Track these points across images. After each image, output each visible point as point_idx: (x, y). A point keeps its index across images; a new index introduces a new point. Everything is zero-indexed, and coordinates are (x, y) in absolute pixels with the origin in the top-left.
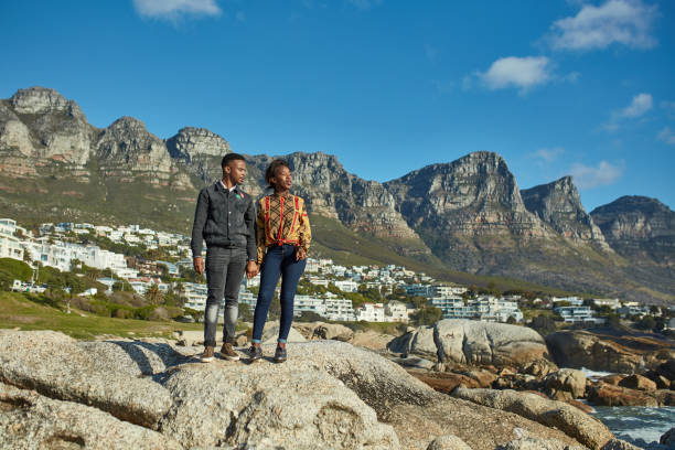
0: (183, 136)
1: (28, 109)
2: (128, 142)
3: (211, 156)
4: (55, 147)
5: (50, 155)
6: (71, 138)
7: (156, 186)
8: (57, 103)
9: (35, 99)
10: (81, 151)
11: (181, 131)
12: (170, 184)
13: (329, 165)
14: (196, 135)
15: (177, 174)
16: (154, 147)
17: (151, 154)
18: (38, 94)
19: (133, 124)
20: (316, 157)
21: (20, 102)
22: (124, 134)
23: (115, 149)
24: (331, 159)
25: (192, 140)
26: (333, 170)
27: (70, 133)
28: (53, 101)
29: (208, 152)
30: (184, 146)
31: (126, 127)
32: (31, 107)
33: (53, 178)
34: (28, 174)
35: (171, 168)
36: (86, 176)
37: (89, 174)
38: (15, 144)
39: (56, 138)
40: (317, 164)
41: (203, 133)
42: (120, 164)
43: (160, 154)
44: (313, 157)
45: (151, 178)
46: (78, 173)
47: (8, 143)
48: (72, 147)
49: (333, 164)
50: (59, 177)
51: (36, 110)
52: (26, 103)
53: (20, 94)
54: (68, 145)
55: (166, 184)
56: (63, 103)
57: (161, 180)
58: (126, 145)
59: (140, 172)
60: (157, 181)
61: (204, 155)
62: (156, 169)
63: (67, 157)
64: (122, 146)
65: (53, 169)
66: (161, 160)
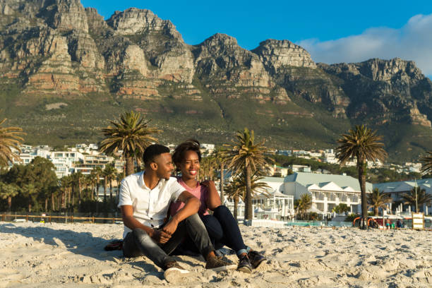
0: (266, 49)
1: (128, 31)
2: (227, 59)
3: (295, 67)
4: (166, 68)
5: (161, 76)
6: (179, 58)
7: (261, 102)
8: (154, 22)
9: (132, 21)
10: (188, 70)
11: (262, 44)
12: (272, 99)
13: (408, 71)
14: (279, 47)
15: (275, 89)
16: (253, 63)
17: (252, 70)
18: (136, 15)
19: (227, 41)
20: (394, 63)
21: (120, 24)
22: (220, 51)
23: (215, 67)
24: (409, 65)
25: (276, 52)
26: (412, 76)
27: (177, 54)
28: (150, 22)
29: (291, 64)
30: (268, 58)
31: (221, 43)
32: (129, 28)
33: (171, 97)
34: (152, 95)
35: (269, 82)
36: (197, 94)
37: (199, 92)
38: (136, 68)
39: (166, 59)
40: (396, 70)
41: (285, 45)
42: (224, 81)
43: (259, 69)
44: (391, 64)
45: (256, 94)
46: (191, 93)
47: (130, 67)
48: (181, 67)
49: (412, 70)
50: (176, 97)
51: (135, 31)
52: (126, 25)
53: (118, 16)
54: (177, 65)
55: (268, 99)
56: (159, 22)
57: (264, 95)
58: (225, 63)
59: (244, 88)
60: (261, 97)
61: (290, 68)
62: (257, 85)
63: (177, 77)
64: (221, 62)
65: (168, 89)
66: (260, 75)
